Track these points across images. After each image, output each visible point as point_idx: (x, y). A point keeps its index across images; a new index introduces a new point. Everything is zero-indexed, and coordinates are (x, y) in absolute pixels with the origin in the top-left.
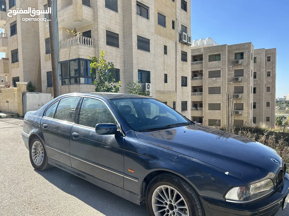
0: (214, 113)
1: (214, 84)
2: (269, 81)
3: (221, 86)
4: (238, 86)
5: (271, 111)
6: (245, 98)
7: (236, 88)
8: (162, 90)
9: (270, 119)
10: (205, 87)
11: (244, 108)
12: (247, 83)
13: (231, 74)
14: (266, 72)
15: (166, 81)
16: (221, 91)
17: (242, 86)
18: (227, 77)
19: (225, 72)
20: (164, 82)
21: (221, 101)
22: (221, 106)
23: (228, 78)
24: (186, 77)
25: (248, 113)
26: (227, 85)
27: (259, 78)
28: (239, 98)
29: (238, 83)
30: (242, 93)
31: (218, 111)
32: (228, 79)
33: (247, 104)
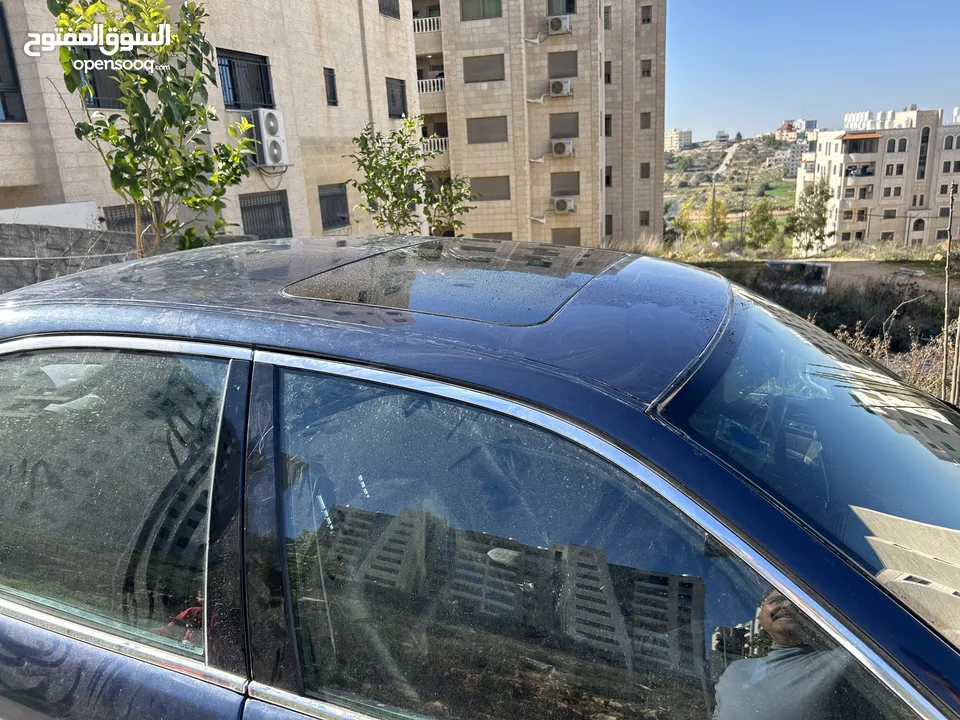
0: (491, 211)
1: (485, 107)
2: (648, 92)
3: (508, 113)
4: (563, 110)
5: (652, 193)
6: (583, 154)
7: (555, 118)
8: (323, 134)
9: (651, 218)
10: (456, 118)
11: (582, 187)
12: (588, 100)
13: (539, 68)
14: (639, 62)
15: (332, 100)
16: (510, 132)
17: (575, 110)
18: (525, 78)
19: (518, 62)
20: (326, 103)
21: (509, 168)
22: (512, 184)
23: (528, 82)
24: (402, 82)
25: (595, 203)
26: (526, 108)
27: (620, 82)
28: (567, 153)
29: (562, 102)
30: (575, 134)
31: (502, 203)
32: (529, 88)
33: (590, 175)
